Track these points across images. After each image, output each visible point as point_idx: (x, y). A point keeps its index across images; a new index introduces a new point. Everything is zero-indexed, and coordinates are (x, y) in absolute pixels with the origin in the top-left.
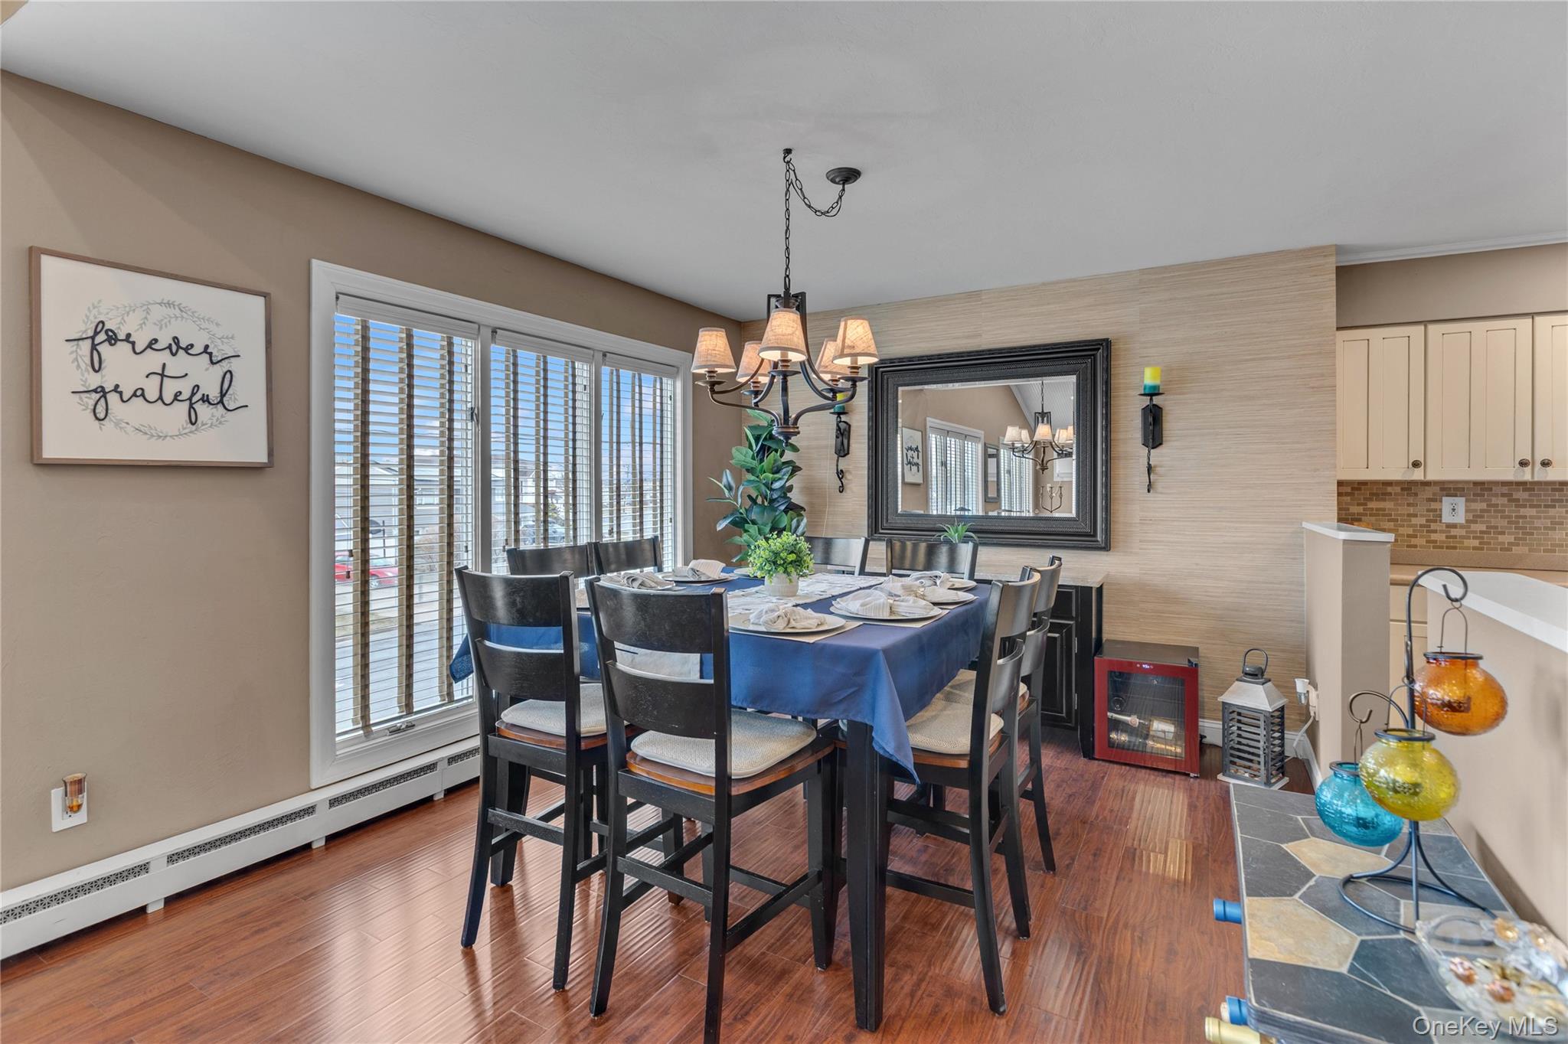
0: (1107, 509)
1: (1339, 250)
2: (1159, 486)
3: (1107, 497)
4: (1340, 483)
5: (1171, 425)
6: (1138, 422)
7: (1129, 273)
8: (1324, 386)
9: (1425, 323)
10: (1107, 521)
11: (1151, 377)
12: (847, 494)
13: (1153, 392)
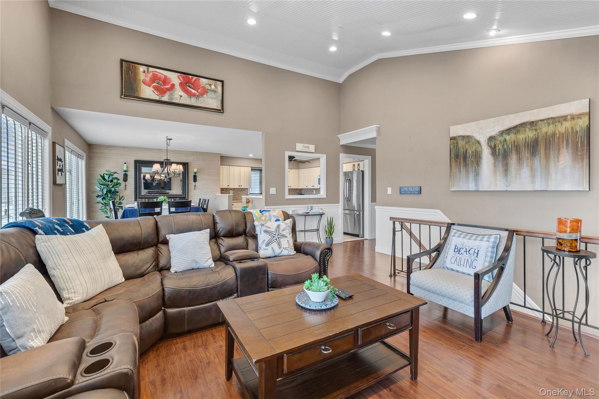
0: (188, 193)
1: (221, 154)
2: (196, 189)
3: (188, 191)
4: (221, 188)
5: (198, 179)
6: (193, 178)
7: (191, 152)
8: (219, 174)
9: (229, 166)
10: (188, 195)
11: (195, 170)
12: (127, 190)
13: (196, 173)
